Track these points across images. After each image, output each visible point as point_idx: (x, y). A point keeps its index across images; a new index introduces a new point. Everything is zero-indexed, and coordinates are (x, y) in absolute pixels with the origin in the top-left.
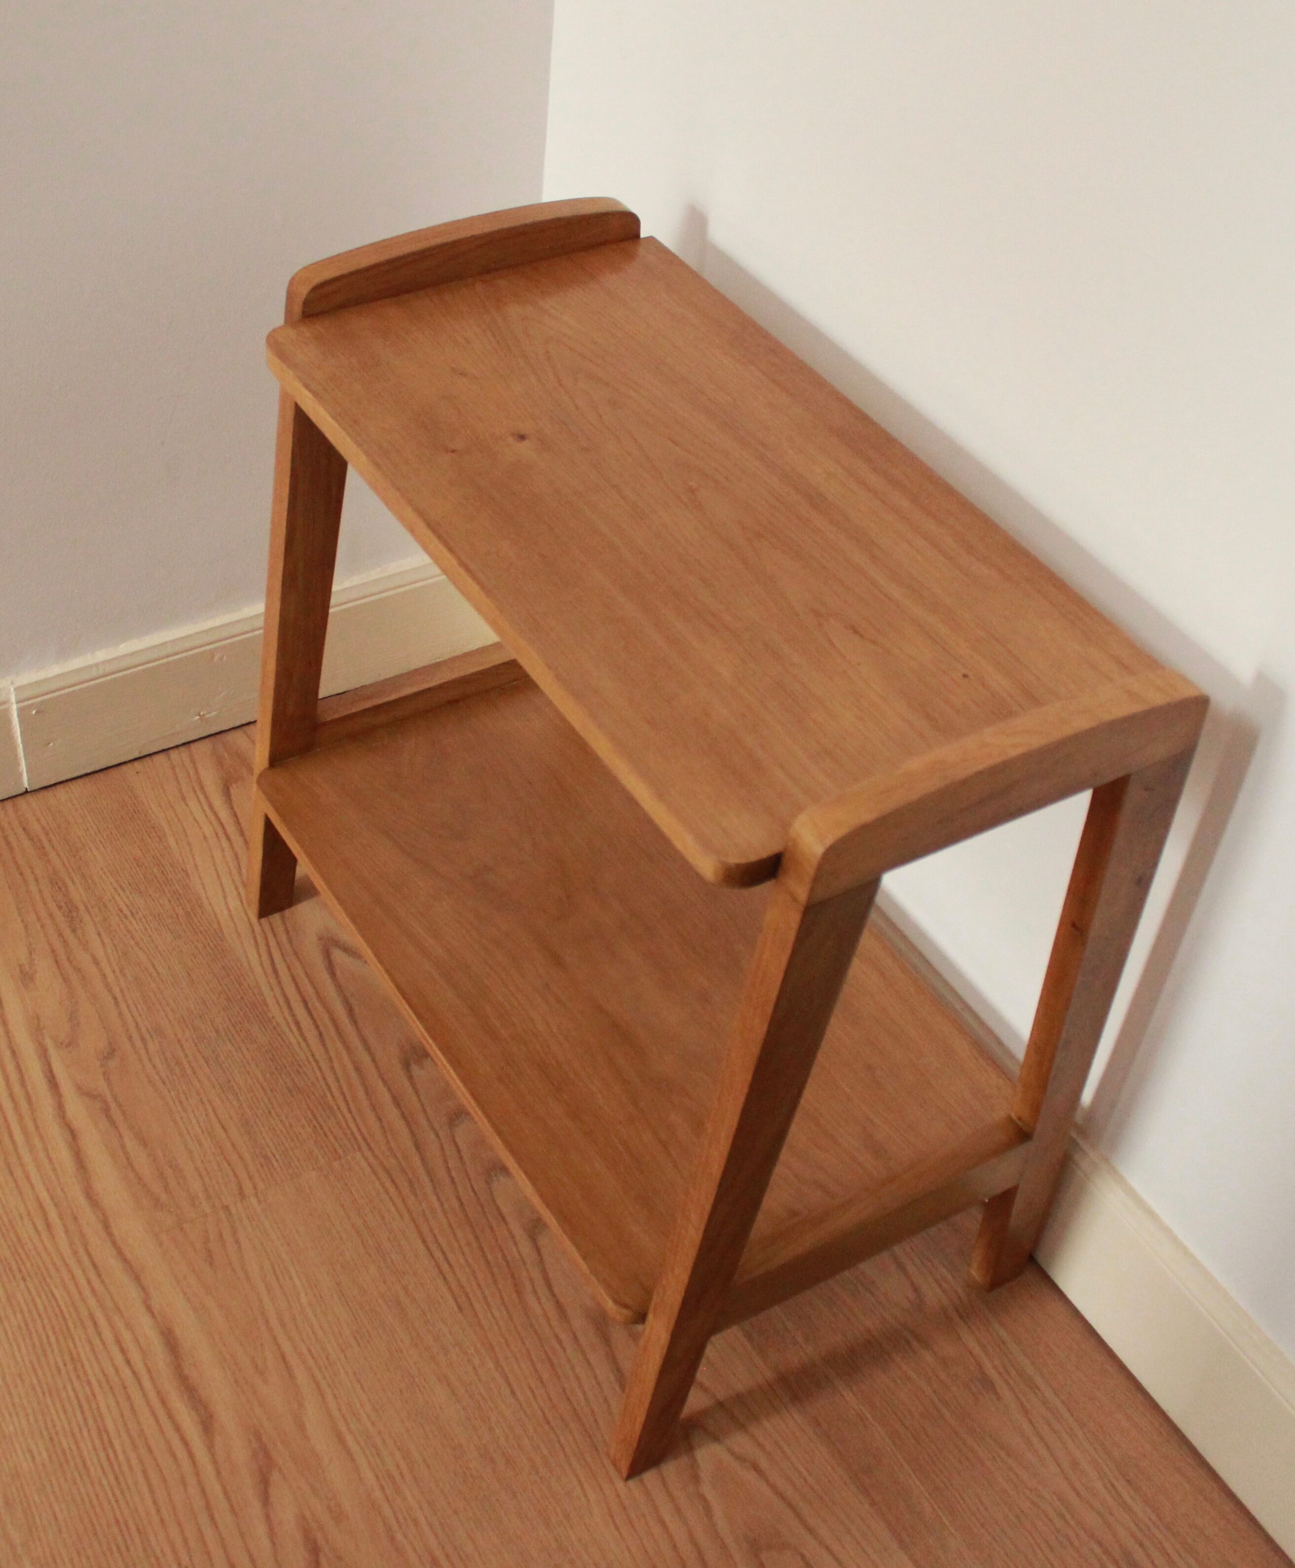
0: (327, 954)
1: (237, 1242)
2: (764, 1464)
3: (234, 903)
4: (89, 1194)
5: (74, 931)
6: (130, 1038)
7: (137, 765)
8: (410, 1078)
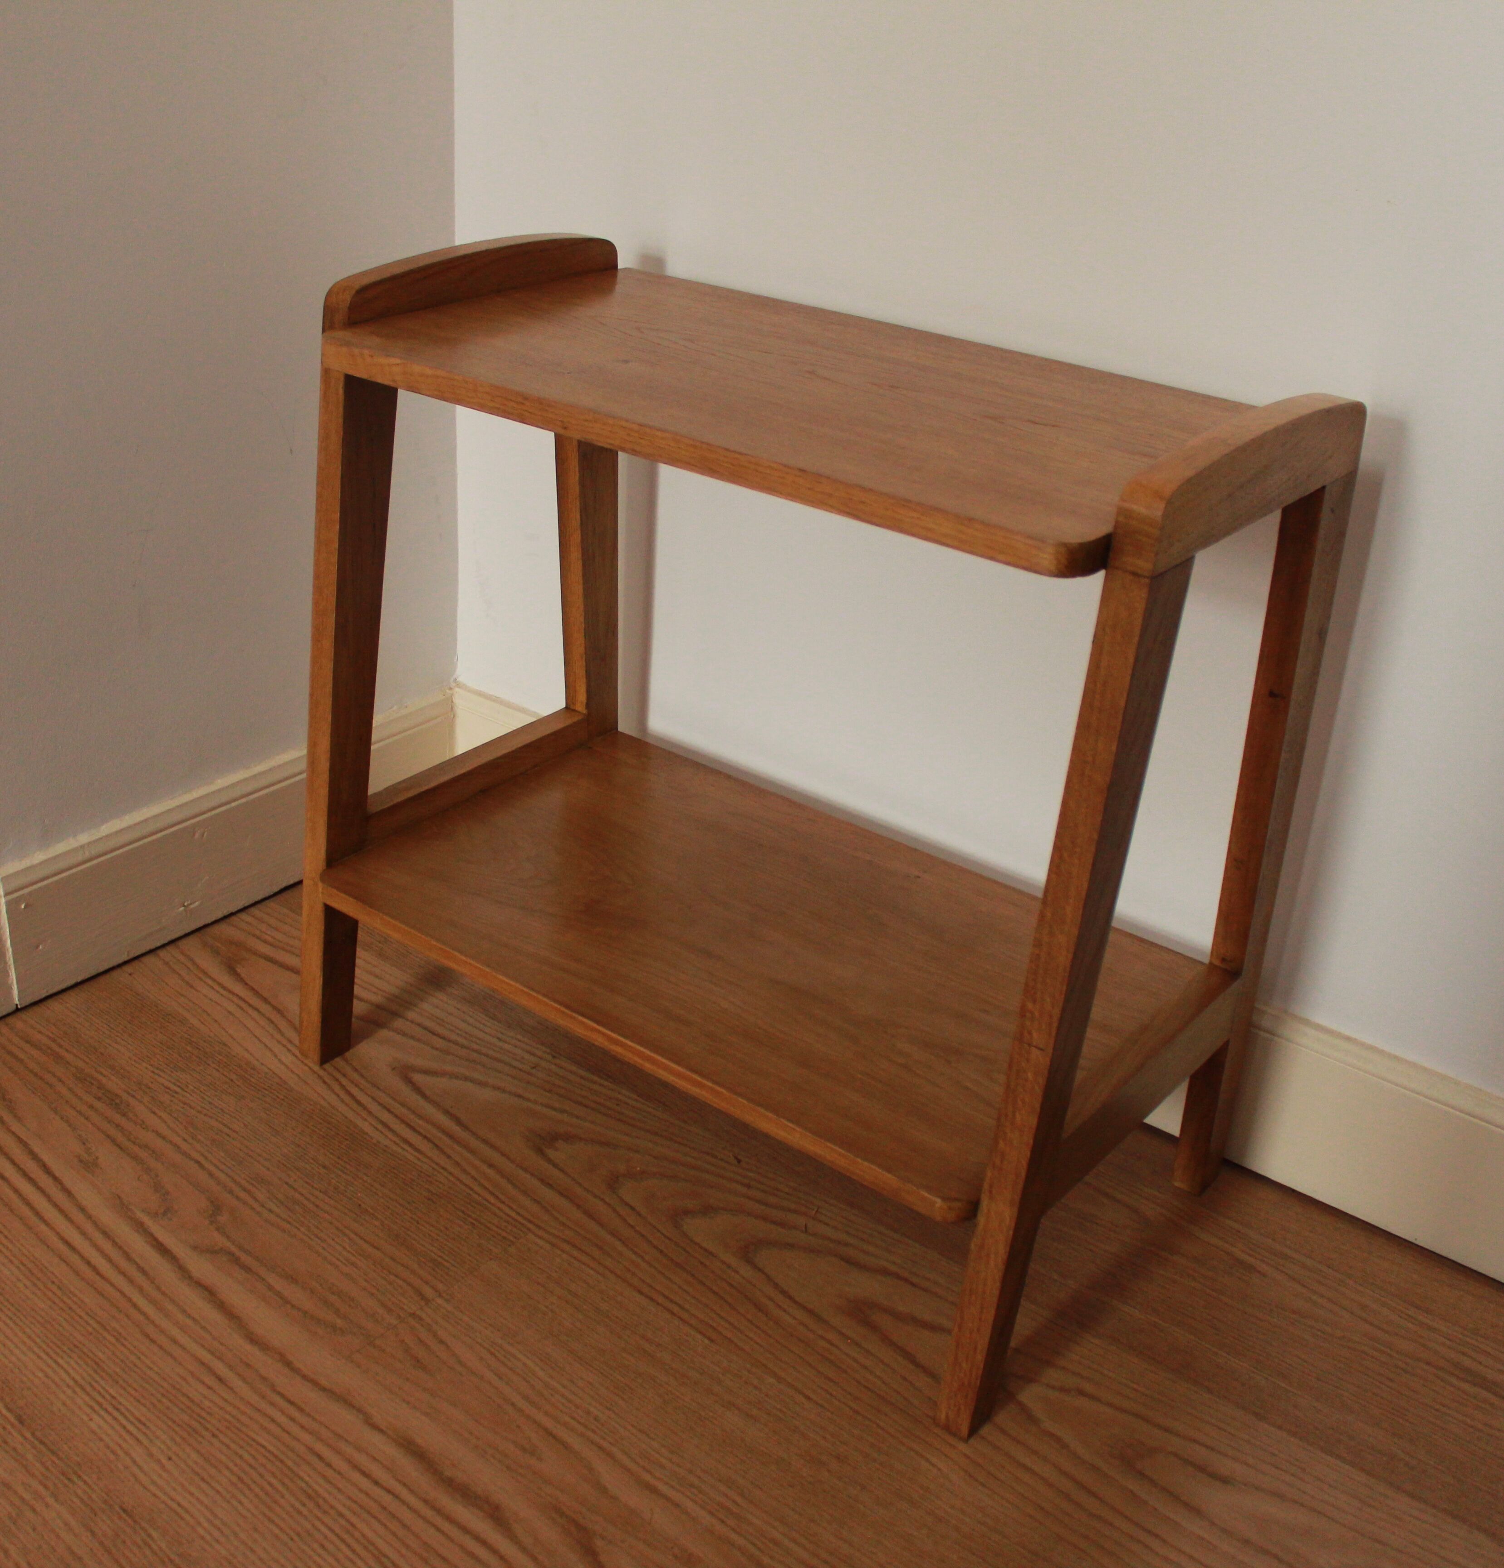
0: (409, 1081)
1: (441, 1342)
2: (1088, 1387)
3: (288, 1059)
4: (252, 1339)
5: (124, 1115)
6: (231, 1192)
7: (128, 969)
8: (549, 1161)
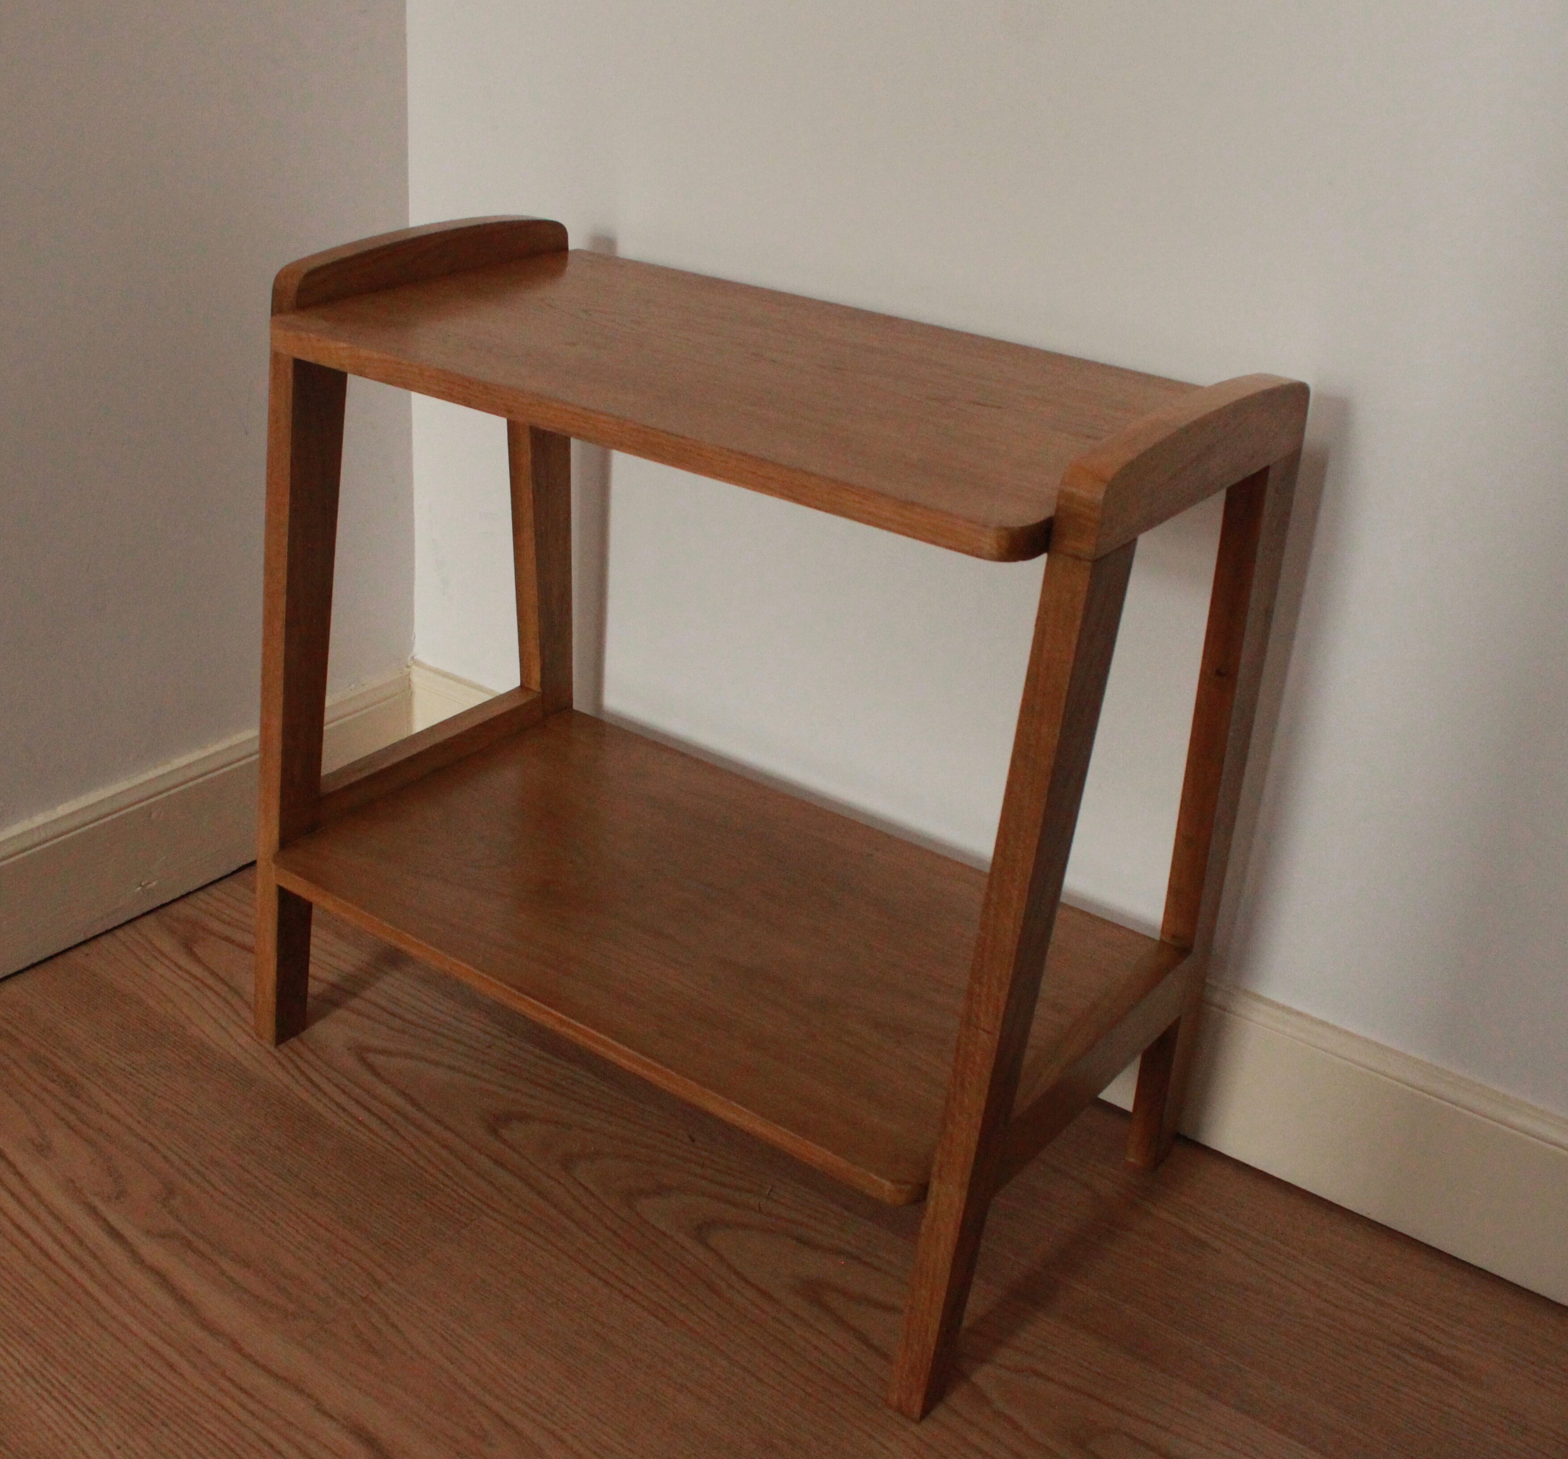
0: (363, 1061)
1: (394, 1326)
2: (1041, 1367)
3: (243, 1039)
4: (204, 1325)
5: (78, 1097)
6: (185, 1175)
7: (85, 949)
8: (505, 1142)
